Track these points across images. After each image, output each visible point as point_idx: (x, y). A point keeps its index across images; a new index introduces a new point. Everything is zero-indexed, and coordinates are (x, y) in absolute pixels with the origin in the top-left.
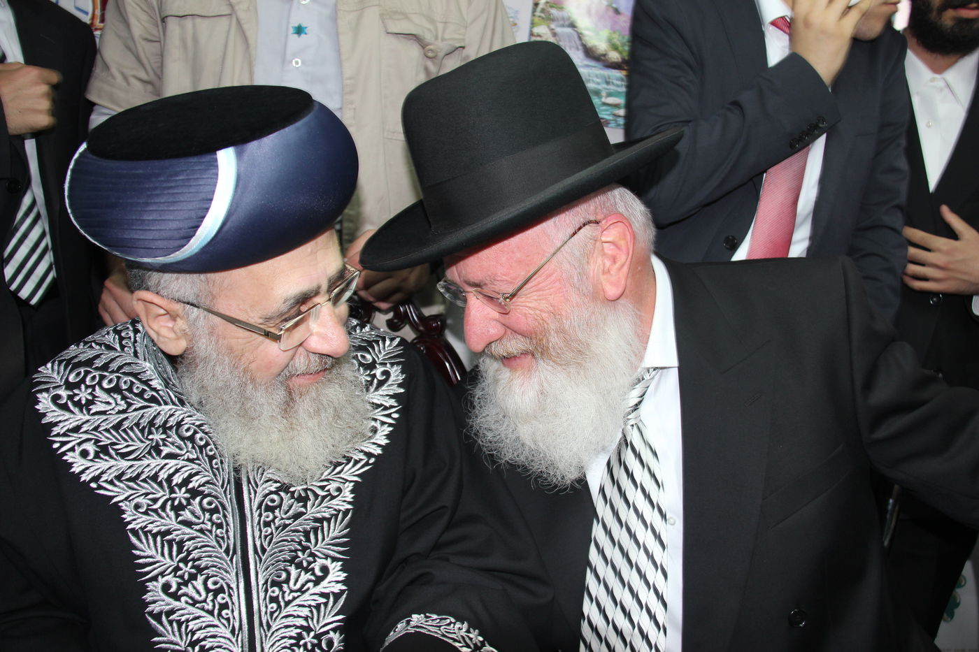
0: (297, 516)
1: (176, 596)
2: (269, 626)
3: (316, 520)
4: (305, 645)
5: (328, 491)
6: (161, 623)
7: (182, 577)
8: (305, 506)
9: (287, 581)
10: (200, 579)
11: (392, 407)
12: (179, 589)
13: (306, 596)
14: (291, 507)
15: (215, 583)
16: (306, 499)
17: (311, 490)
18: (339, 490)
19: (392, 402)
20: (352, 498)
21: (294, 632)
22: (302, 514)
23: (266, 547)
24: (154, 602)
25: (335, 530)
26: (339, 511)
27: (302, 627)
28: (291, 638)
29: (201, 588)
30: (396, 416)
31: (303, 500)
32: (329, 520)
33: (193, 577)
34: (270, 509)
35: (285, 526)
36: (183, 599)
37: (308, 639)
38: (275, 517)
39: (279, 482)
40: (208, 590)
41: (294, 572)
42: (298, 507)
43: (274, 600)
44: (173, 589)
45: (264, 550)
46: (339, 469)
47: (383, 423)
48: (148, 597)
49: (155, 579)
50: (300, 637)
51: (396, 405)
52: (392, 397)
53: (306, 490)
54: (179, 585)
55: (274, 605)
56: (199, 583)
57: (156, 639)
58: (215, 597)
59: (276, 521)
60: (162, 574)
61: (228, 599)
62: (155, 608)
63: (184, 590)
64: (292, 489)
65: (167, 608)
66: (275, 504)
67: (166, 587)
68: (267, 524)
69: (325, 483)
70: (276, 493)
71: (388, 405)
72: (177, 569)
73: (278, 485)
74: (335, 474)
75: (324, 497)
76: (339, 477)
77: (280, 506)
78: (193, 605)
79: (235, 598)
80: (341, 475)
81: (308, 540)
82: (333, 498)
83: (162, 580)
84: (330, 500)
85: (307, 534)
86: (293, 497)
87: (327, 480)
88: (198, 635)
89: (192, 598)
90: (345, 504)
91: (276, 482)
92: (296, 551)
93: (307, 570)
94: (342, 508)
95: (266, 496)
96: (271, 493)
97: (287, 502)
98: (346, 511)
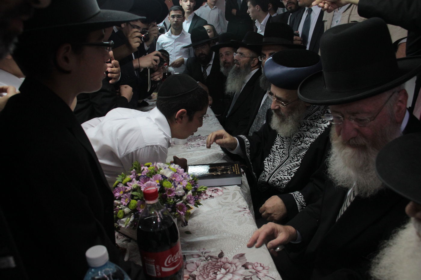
0: (299, 145)
1: (277, 150)
2: (286, 165)
3: (302, 148)
4: (288, 172)
5: (306, 143)
6: (272, 152)
7: (280, 147)
8: (301, 144)
9: (294, 158)
10: (283, 150)
12: (278, 149)
13: (294, 163)
14: (299, 142)
15: (284, 152)
18: (308, 143)
21: (289, 168)
22: (301, 145)
23: (292, 148)
24: (274, 148)
25: (304, 153)
26: (306, 148)
27: (290, 168)
28: (287, 169)
29: (282, 151)
31: (302, 142)
32: (304, 149)
33: (282, 148)
34: (295, 141)
35: (297, 146)
36: (278, 151)
37: (289, 171)
38: (295, 143)
40: (282, 152)
41: (296, 157)
42: (300, 143)
43: (290, 161)
44: (277, 148)
45: (292, 149)
46: (310, 139)
48: (273, 147)
49: (276, 144)
50: (289, 170)
53: (303, 140)
54: (279, 148)
55: (289, 162)
56: (282, 150)
57: (270, 155)
58: (283, 154)
59: (295, 144)
60: (278, 144)
61: (284, 156)
62: (273, 150)
63: (279, 150)
65: (275, 151)
66: (296, 140)
67: (277, 147)
68: (293, 144)
70: (297, 138)
72: (281, 145)
77: (297, 141)
78: (279, 153)
79: (285, 157)
81: (300, 152)
82: (307, 144)
83: (277, 145)
85: (300, 150)
86: (300, 141)
87: (307, 140)
88: (275, 159)
89: (279, 152)
90: (308, 147)
91: (297, 136)
92: (297, 153)
93: (297, 158)
95: (294, 138)
96: (296, 138)
97: (298, 141)
98: (307, 149)
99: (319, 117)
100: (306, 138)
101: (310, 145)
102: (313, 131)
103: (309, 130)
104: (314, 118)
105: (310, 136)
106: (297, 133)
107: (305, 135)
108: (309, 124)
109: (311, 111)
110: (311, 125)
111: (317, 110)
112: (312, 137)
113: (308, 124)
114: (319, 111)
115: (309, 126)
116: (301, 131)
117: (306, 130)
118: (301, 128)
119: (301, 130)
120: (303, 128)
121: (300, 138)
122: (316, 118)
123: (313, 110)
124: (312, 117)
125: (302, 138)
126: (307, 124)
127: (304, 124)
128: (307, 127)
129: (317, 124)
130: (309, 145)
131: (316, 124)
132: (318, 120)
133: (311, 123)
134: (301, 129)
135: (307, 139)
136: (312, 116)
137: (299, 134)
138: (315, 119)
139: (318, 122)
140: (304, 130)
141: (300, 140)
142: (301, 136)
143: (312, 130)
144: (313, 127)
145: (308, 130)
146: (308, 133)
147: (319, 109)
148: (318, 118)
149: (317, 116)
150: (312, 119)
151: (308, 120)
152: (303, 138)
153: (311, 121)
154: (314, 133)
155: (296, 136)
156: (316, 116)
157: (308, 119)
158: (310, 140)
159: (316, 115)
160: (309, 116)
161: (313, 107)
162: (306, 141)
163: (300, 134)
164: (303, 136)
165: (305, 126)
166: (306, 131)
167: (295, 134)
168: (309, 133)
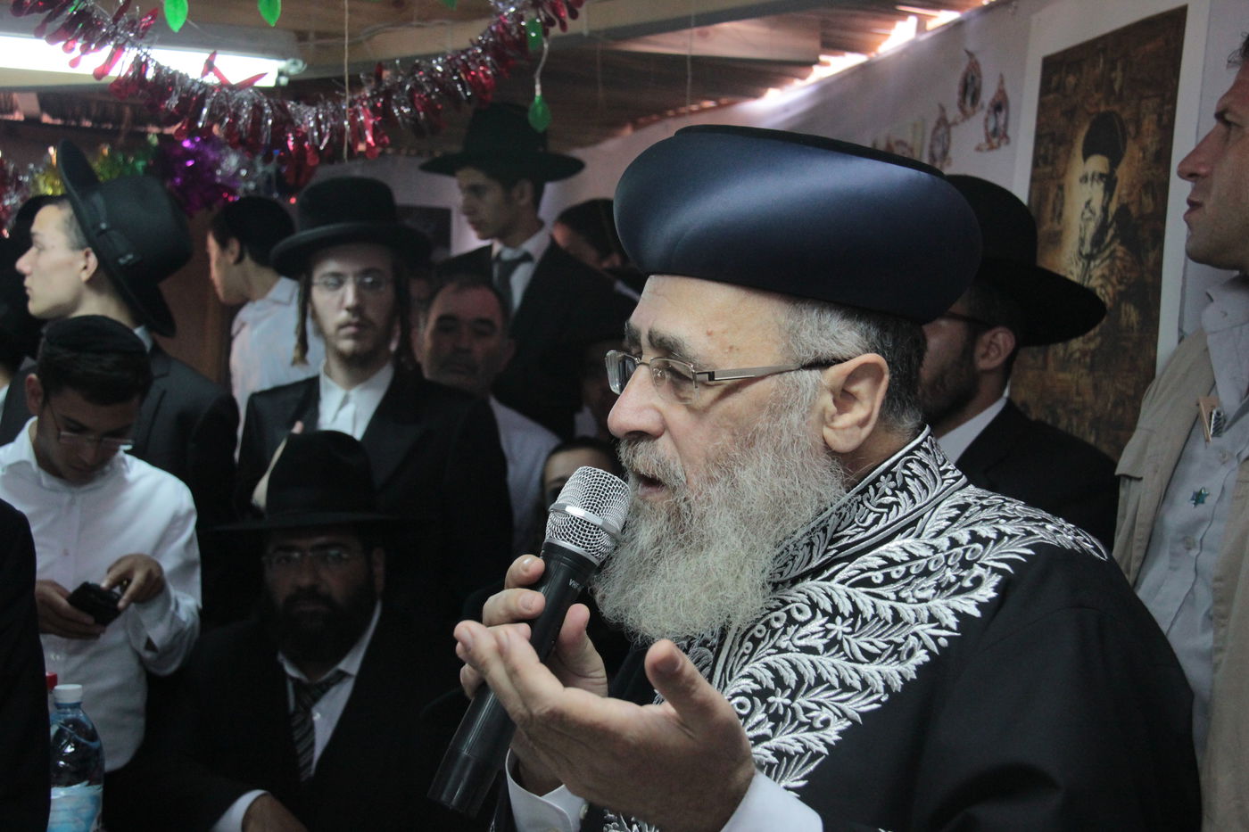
0: (762, 739)
11: (948, 628)
14: (761, 723)
16: (782, 718)
17: (793, 710)
18: (826, 723)
19: (952, 621)
20: (835, 741)
26: (811, 752)
30: (943, 642)
31: (778, 718)
32: (791, 759)
39: (760, 683)
42: (765, 726)
47: (924, 647)
51: (954, 627)
52: (957, 613)
53: (786, 707)
64: (771, 699)
66: (744, 712)
69: (814, 706)
71: (945, 622)
73: (757, 687)
74: (837, 701)
75: (802, 724)
76: (837, 707)
77: (747, 717)
80: (843, 706)
82: (812, 729)
84: (808, 730)
87: (820, 704)
90: (821, 744)
91: (756, 681)
94: (815, 748)
95: (734, 696)
96: (744, 694)
97: (760, 715)
98: (819, 754)
99: (913, 571)
100: (810, 688)
101: (840, 733)
102: (864, 651)
103: (841, 643)
104: (878, 577)
105: (842, 682)
106: (757, 665)
107: (810, 676)
108: (846, 608)
109: (867, 529)
110: (856, 612)
111: (902, 530)
112: (859, 687)
113: (835, 607)
114: (910, 540)
115: (844, 619)
116: (786, 650)
117: (819, 643)
118: (784, 632)
119: (783, 644)
120: (803, 631)
121: (773, 693)
122: (895, 576)
123: (876, 521)
124: (870, 569)
125: (788, 692)
126: (830, 609)
127: (814, 606)
128: (830, 626)
129: (898, 605)
130: (832, 735)
131: (892, 608)
132: (908, 584)
133: (854, 604)
134: (785, 638)
135: (820, 695)
136: (871, 560)
137: (768, 667)
138: (888, 580)
139: (903, 594)
140: (803, 642)
141: (769, 705)
142: (779, 680)
143: (855, 644)
144: (865, 622)
145: (834, 644)
146: (829, 664)
147: (914, 523)
148: (907, 574)
149: (902, 569)
150: (870, 578)
151: (842, 582)
152: (792, 697)
153: (862, 598)
154: (871, 657)
155: (749, 681)
156: (891, 563)
157: (841, 576)
158: (842, 701)
159: (897, 559)
160: (851, 558)
161: (881, 505)
162: (806, 710)
163: (775, 671)
164: (791, 678)
165: (813, 617)
166: (821, 649)
167: (746, 670)
168: (835, 661)
